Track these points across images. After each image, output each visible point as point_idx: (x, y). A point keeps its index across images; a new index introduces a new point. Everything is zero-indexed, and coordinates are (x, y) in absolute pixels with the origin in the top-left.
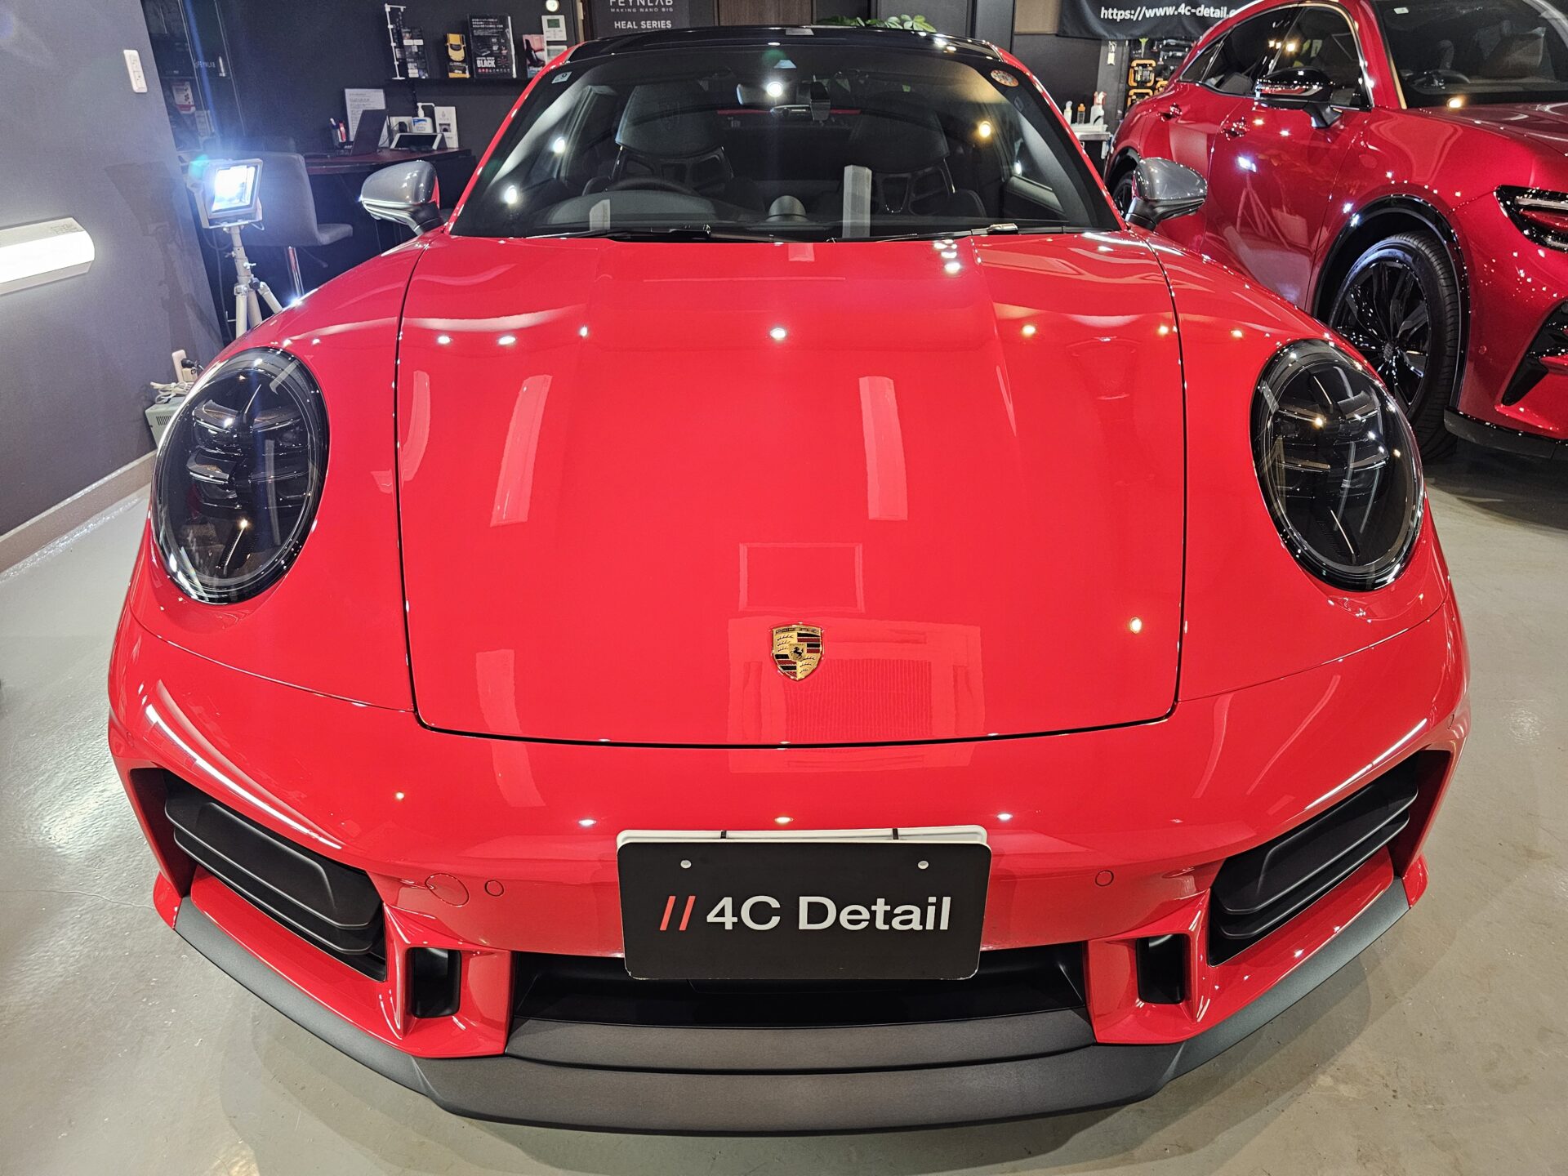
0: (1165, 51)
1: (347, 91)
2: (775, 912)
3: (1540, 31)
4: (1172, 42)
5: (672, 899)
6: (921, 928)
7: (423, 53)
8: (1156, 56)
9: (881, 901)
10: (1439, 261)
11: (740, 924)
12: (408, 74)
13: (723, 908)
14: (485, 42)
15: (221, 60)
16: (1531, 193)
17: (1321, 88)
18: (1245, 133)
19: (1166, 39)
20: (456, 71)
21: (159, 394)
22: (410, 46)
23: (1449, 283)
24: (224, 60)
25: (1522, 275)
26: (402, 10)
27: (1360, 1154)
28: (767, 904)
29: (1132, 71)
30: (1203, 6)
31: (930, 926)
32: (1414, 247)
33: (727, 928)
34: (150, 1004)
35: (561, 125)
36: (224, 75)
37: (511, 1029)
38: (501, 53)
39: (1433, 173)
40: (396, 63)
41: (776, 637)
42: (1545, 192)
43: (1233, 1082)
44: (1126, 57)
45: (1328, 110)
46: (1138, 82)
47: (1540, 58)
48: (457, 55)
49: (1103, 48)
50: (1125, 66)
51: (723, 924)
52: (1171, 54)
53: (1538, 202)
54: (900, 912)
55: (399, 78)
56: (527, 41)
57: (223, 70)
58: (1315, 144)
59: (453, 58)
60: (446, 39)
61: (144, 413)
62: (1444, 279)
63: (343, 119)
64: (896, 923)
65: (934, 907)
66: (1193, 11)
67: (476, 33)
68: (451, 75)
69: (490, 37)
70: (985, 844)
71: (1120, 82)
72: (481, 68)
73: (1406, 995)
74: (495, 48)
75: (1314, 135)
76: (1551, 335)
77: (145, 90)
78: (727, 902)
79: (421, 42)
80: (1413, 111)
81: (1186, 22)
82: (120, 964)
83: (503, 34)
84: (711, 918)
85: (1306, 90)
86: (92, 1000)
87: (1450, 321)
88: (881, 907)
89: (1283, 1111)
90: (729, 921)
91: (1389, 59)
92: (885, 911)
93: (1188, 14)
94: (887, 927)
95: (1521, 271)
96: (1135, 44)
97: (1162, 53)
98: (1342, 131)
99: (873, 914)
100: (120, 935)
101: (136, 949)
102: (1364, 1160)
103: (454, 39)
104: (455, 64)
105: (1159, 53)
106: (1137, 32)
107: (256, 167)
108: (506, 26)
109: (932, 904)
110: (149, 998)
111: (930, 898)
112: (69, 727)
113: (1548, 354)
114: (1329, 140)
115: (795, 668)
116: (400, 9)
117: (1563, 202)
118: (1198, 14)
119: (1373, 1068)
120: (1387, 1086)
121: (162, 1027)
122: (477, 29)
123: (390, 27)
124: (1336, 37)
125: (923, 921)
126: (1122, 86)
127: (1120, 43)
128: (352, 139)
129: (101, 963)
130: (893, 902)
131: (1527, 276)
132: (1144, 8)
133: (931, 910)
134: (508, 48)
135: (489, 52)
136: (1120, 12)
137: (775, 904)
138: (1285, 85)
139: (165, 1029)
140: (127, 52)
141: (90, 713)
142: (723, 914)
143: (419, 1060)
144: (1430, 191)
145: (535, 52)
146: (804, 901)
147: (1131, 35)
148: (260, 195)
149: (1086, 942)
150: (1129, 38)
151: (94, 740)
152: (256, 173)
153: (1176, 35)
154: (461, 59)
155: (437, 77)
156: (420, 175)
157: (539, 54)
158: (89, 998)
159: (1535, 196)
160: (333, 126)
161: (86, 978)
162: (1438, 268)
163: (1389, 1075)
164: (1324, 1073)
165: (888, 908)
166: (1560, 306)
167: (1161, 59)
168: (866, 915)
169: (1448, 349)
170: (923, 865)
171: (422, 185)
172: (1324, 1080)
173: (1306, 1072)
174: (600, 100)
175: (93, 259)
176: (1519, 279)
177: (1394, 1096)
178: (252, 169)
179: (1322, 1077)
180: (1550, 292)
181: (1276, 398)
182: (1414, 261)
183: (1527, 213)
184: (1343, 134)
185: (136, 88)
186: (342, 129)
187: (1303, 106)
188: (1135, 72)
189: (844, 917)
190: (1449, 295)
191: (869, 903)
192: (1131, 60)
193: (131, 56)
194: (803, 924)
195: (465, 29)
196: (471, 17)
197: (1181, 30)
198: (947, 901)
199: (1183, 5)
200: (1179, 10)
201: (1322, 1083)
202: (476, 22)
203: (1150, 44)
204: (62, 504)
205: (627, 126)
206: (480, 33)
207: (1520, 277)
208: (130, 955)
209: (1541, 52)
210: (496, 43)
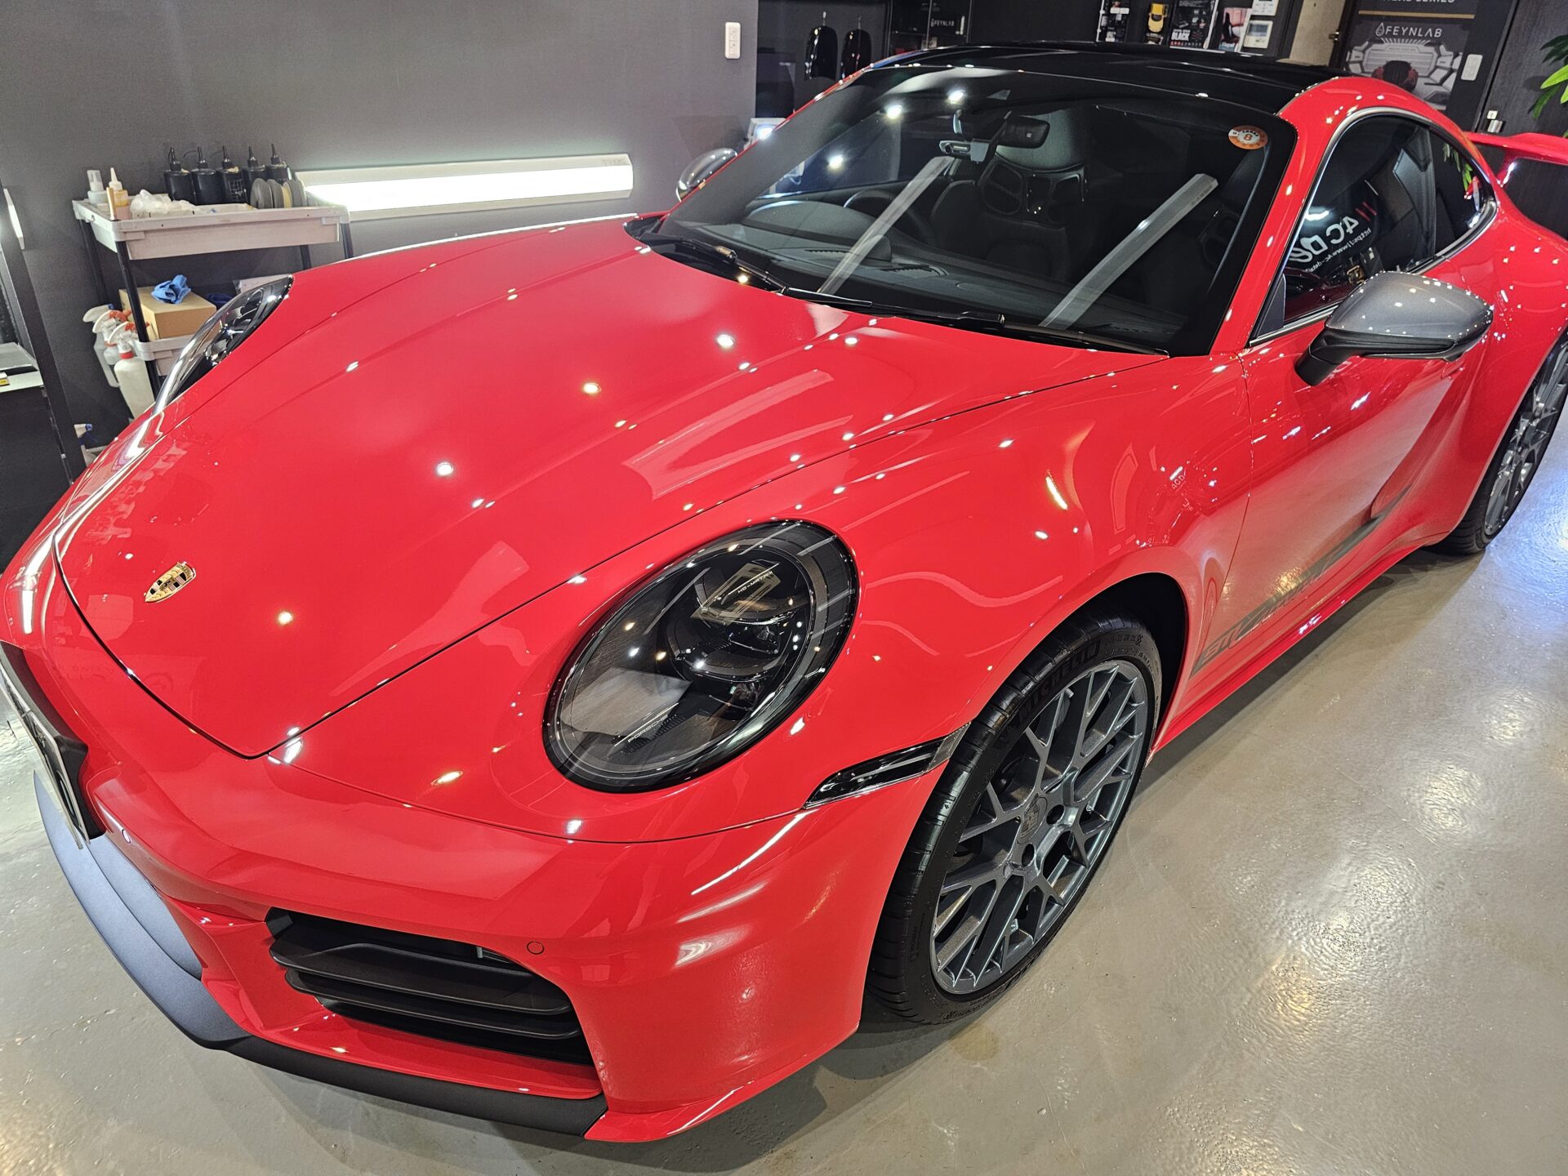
7: (1126, 22)
14: (1187, 13)
15: (963, 19)
20: (1151, 43)
22: (1116, 15)
24: (966, 20)
38: (1198, 26)
40: (1099, 31)
48: (1156, 26)
55: (1097, 42)
56: (1228, 15)
57: (962, 28)
59: (1151, 29)
60: (1150, 9)
67: (1181, 4)
68: (1145, 44)
69: (1193, 8)
72: (1175, 41)
74: (1195, 20)
77: (738, 56)
79: (1126, 11)
83: (1207, 7)
103: (1157, 9)
104: (1152, 35)
134: (1208, 22)
135: (1187, 24)
145: (1232, 27)
154: (1159, 30)
155: (1131, 44)
157: (1235, 30)
185: (728, 55)
193: (732, 30)
206: (1185, 4)
210: (1195, 16)
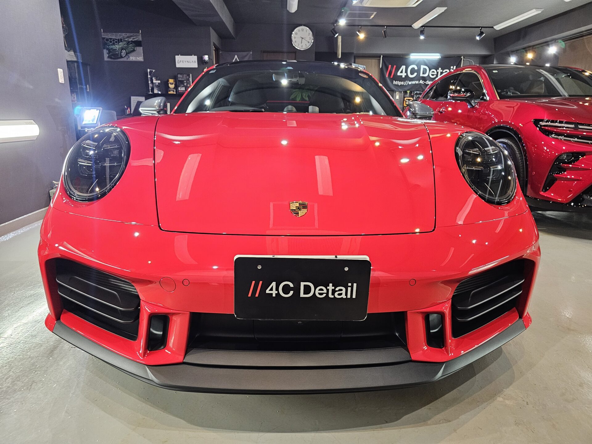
0: (416, 95)
1: (132, 97)
2: (292, 289)
3: (542, 79)
4: (418, 92)
5: (254, 282)
6: (345, 297)
7: (160, 85)
8: (413, 97)
9: (331, 285)
10: (515, 146)
11: (278, 294)
12: (154, 92)
13: (272, 287)
14: (182, 82)
15: (88, 86)
16: (545, 121)
17: (470, 94)
18: (445, 112)
19: (416, 91)
20: (171, 91)
21: (55, 185)
22: (155, 83)
23: (520, 153)
24: (89, 86)
25: (546, 149)
26: (154, 71)
27: (516, 422)
28: (289, 285)
29: (405, 101)
30: (428, 81)
31: (349, 296)
32: (507, 142)
33: (273, 296)
34: (36, 373)
35: (209, 96)
36: (88, 91)
37: (186, 353)
38: (187, 86)
39: (511, 117)
40: (150, 88)
41: (291, 204)
42: (549, 120)
43: (464, 399)
44: (402, 97)
45: (473, 101)
46: (407, 105)
47: (544, 90)
48: (172, 86)
49: (394, 94)
50: (402, 100)
51: (272, 294)
52: (418, 96)
53: (547, 124)
54: (338, 290)
55: (150, 93)
57: (88, 89)
58: (469, 114)
59: (170, 87)
60: (168, 81)
61: (49, 192)
62: (518, 151)
63: (130, 106)
64: (336, 294)
65: (350, 288)
66: (425, 82)
67: (179, 79)
68: (169, 93)
69: (184, 81)
70: (369, 260)
71: (401, 105)
72: (180, 91)
73: (528, 372)
74: (185, 84)
75: (469, 111)
76: (557, 167)
77: (63, 82)
78: (274, 284)
79: (159, 82)
80: (501, 100)
81: (422, 85)
82: (25, 360)
83: (188, 80)
84: (268, 291)
85: (465, 95)
86: (13, 372)
87: (521, 165)
88: (331, 287)
89: (485, 408)
90: (274, 293)
91: (493, 87)
92: (332, 289)
93: (423, 83)
94: (333, 297)
95: (545, 148)
96: (405, 92)
97: (415, 96)
98: (478, 108)
99: (328, 290)
100: (26, 351)
101: (31, 356)
102: (518, 425)
103: (171, 81)
104: (171, 89)
105: (414, 96)
106: (406, 89)
107: (100, 110)
108: (189, 77)
109: (350, 286)
110: (36, 371)
111: (349, 284)
112: (10, 287)
113: (556, 174)
114: (475, 112)
115: (298, 213)
116: (153, 71)
117: (556, 123)
118: (426, 83)
119: (518, 395)
120: (524, 401)
121: (40, 381)
122: (179, 78)
123: (149, 76)
124: (474, 83)
125: (346, 294)
126: (402, 106)
127: (401, 92)
128: (132, 113)
129: (17, 360)
130: (335, 286)
131: (547, 149)
132: (408, 81)
133: (349, 289)
134: (190, 84)
135: (183, 85)
136: (400, 82)
137: (291, 285)
138: (458, 93)
139: (42, 381)
140: (59, 70)
141: (19, 283)
142: (272, 290)
143: (149, 367)
144: (511, 123)
146: (302, 284)
147: (404, 90)
148: (100, 120)
149: (406, 312)
150: (404, 91)
151: (20, 291)
152: (99, 112)
153: (419, 90)
154: (173, 88)
155: (164, 93)
156: (161, 101)
158: (12, 371)
159: (546, 122)
160: (126, 109)
161: (11, 365)
162: (515, 148)
163: (524, 397)
164: (499, 397)
165: (333, 288)
166: (559, 157)
167: (414, 98)
168: (325, 291)
169: (521, 175)
170: (346, 269)
171: (162, 104)
172: (500, 399)
173: (493, 396)
174: (224, 87)
175: (38, 135)
176: (544, 150)
177: (527, 404)
178: (98, 111)
179: (498, 398)
180: (555, 153)
181: (461, 150)
182: (507, 146)
183: (544, 127)
184: (478, 109)
185: (60, 82)
186: (129, 110)
187: (465, 100)
188: (406, 102)
189: (317, 292)
190: (520, 157)
191: (326, 286)
192: (404, 98)
193: (60, 71)
194: (302, 295)
195: (175, 78)
196: (178, 74)
197: (421, 88)
198: (355, 285)
199: (421, 80)
200: (420, 82)
201: (499, 400)
202: (179, 76)
203: (411, 93)
204: (15, 220)
205: (233, 95)
206: (180, 79)
207: (545, 150)
208: (29, 357)
209: (544, 88)
210: (185, 83)
